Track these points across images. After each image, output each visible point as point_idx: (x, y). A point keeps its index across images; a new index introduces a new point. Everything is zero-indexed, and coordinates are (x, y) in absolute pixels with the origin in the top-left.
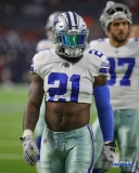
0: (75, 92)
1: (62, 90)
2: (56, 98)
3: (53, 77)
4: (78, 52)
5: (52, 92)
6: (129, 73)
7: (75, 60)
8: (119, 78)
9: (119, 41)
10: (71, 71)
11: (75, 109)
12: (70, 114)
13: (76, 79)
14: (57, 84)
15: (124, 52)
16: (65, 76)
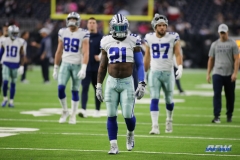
0: (124, 57)
1: (117, 56)
2: (114, 61)
3: (112, 50)
4: (123, 35)
5: (112, 58)
6: (166, 51)
7: (122, 39)
8: (162, 54)
9: (161, 34)
10: (121, 45)
11: (125, 66)
12: (123, 70)
13: (124, 50)
14: (114, 53)
15: (164, 40)
16: (118, 49)
